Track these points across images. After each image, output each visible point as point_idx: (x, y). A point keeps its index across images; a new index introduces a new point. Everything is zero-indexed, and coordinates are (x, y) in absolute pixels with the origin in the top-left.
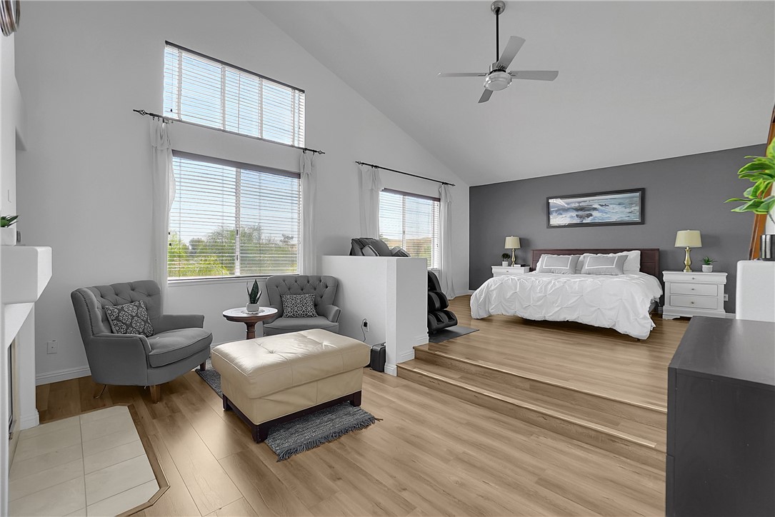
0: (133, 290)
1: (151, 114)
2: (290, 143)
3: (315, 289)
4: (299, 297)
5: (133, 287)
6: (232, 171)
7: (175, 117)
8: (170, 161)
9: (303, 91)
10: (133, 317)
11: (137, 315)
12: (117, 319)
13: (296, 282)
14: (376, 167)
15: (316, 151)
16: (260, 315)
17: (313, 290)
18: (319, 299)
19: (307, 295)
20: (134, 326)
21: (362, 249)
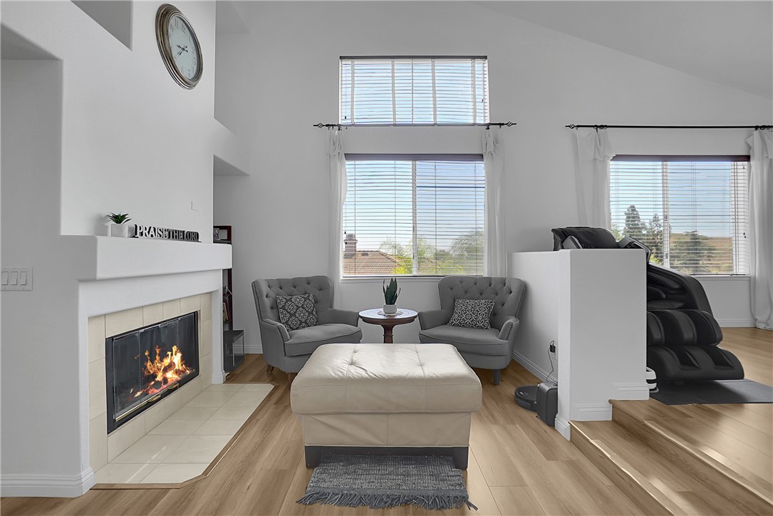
0: (309, 284)
1: (327, 125)
2: (471, 121)
3: (497, 294)
4: (472, 302)
5: (308, 281)
6: (408, 164)
7: (348, 122)
8: (343, 165)
9: (485, 57)
10: (298, 307)
11: (302, 306)
12: (283, 308)
13: (475, 284)
14: (602, 127)
15: (503, 124)
16: (398, 317)
17: (494, 296)
18: (500, 306)
19: (483, 301)
20: (297, 315)
21: (562, 242)
